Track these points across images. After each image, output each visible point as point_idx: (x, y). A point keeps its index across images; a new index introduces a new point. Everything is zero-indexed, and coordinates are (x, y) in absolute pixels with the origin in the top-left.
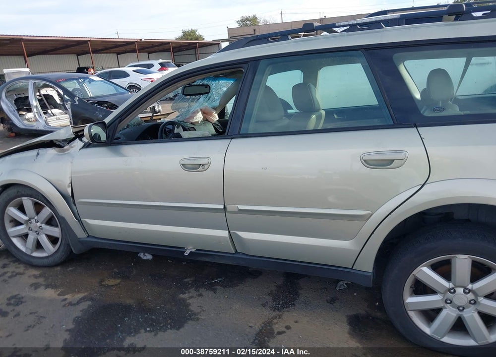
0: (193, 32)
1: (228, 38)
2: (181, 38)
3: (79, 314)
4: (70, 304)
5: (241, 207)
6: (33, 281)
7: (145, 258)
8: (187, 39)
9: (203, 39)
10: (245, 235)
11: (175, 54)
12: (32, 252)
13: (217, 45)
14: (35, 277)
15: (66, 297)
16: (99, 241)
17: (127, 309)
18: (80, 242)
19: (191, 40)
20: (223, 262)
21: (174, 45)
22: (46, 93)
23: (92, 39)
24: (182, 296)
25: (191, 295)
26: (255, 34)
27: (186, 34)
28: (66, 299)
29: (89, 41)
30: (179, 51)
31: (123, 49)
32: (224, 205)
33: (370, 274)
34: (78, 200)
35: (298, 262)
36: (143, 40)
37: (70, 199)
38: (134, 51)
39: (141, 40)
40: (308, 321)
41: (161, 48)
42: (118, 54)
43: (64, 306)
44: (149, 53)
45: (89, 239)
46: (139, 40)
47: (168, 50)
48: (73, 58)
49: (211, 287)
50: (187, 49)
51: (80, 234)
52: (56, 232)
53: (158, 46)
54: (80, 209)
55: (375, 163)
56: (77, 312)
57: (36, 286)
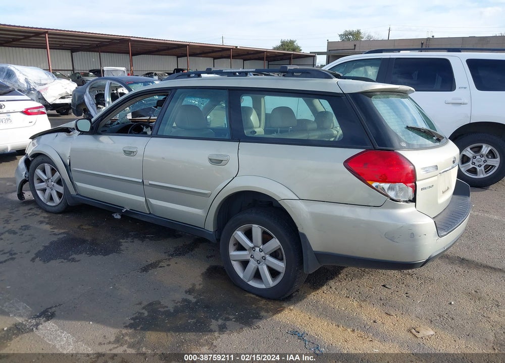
0: (292, 42)
1: (326, 51)
2: (277, 48)
3: (56, 239)
4: (55, 234)
5: (150, 182)
6: (42, 219)
7: (116, 217)
8: (284, 50)
9: (301, 50)
10: (153, 201)
11: (270, 63)
12: (47, 202)
13: (312, 58)
14: (44, 217)
15: (55, 230)
16: (83, 198)
17: (83, 241)
18: (71, 197)
19: (288, 50)
20: (144, 220)
21: (268, 54)
22: (122, 91)
23: (191, 44)
24: (121, 240)
25: (127, 241)
26: (355, 49)
27: (285, 45)
28: (54, 231)
29: (188, 45)
30: (274, 60)
31: (219, 54)
32: (143, 181)
33: (212, 233)
34: (73, 168)
35: (180, 222)
36: (238, 47)
37: (68, 167)
38: (228, 57)
39: (237, 47)
40: (184, 264)
41: (256, 56)
42: (215, 58)
43: (50, 235)
44: (245, 60)
45: (77, 196)
46: (234, 47)
47: (261, 59)
48: (174, 59)
49: (143, 239)
50: (282, 59)
51: (72, 192)
52: (61, 189)
53: (253, 54)
54: (73, 174)
55: (215, 161)
56: (55, 239)
57: (41, 222)
